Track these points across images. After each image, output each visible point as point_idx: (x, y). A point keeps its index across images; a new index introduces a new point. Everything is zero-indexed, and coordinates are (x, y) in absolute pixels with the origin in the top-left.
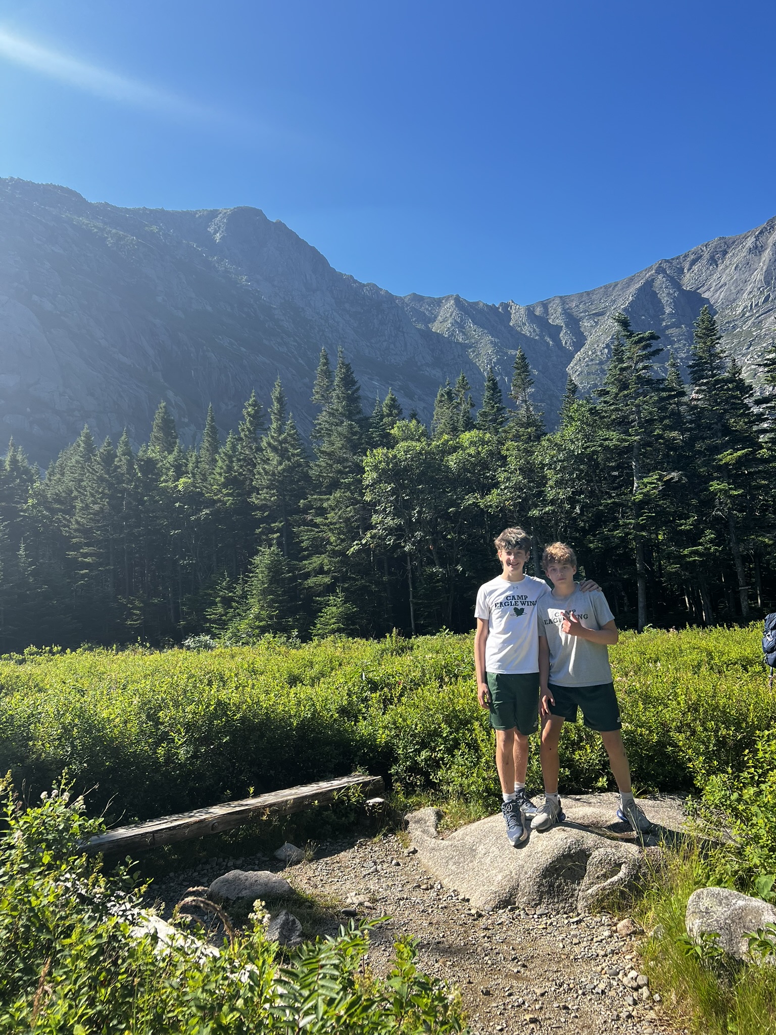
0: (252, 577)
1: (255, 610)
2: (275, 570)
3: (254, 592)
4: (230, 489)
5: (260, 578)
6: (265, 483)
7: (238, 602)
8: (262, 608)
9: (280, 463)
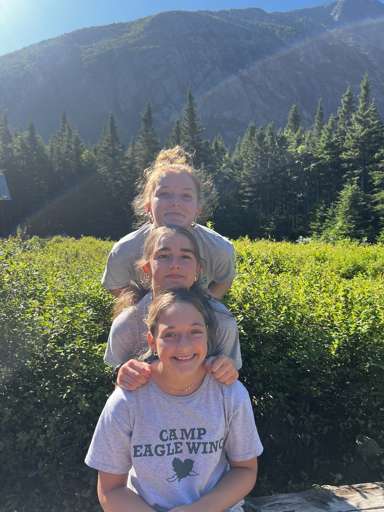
0: (339, 204)
1: (340, 224)
2: (354, 200)
3: (340, 213)
4: (329, 150)
5: (344, 204)
6: (352, 144)
7: (329, 219)
8: (344, 223)
9: (363, 131)
